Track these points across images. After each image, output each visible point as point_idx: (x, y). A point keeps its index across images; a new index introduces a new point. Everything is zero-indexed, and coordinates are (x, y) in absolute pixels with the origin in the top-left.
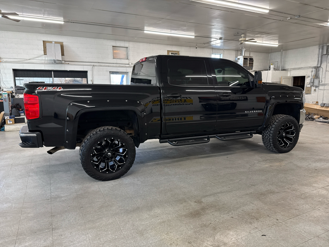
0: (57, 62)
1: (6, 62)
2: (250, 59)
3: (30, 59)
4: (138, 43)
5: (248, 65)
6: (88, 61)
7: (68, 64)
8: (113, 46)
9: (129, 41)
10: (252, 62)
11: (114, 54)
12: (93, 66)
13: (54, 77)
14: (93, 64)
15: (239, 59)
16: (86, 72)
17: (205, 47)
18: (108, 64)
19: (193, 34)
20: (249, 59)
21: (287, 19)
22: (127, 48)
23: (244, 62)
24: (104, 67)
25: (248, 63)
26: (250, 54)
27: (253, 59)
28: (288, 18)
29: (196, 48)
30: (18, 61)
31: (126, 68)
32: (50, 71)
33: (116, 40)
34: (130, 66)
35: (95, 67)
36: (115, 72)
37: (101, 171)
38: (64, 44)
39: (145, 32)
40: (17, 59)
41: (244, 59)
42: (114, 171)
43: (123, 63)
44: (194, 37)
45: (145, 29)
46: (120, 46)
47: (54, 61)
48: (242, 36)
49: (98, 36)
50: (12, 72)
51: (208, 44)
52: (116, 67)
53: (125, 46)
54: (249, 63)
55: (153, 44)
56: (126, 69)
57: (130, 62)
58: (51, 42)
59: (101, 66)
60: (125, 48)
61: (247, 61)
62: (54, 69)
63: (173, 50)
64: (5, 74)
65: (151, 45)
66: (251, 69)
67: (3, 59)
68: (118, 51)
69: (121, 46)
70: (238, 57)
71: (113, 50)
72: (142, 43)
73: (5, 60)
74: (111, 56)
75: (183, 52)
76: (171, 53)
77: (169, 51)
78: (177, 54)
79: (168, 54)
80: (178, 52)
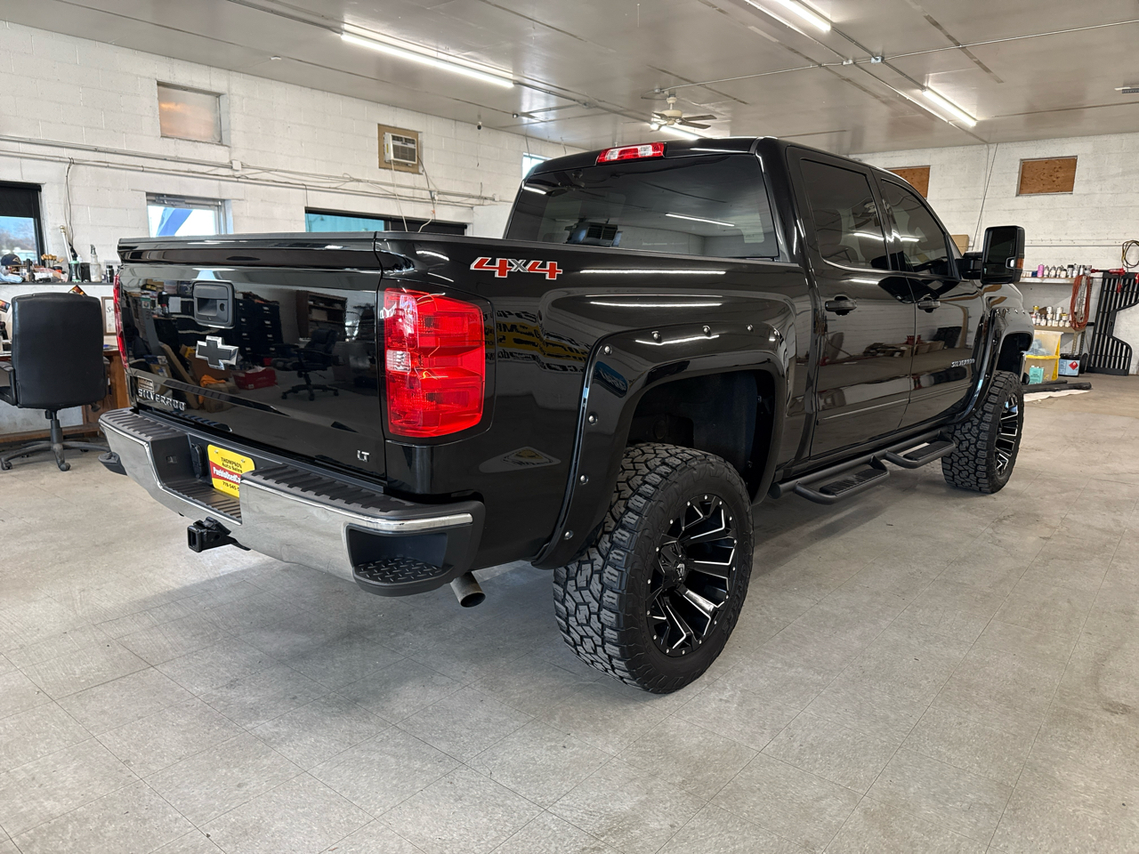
4: (266, 80)
6: (42, 138)
8: (159, 80)
9: (230, 68)
11: (164, 116)
12: (72, 162)
14: (66, 153)
16: (34, 189)
18: (140, 161)
21: (845, 63)
22: (218, 95)
24: (124, 172)
28: (847, 60)
29: (479, 127)
31: (218, 182)
33: (170, 55)
34: (237, 174)
35: (81, 168)
36: (168, 196)
39: (344, 37)
43: (206, 158)
45: (345, 27)
46: (189, 84)
52: (176, 173)
53: (214, 89)
55: (323, 90)
56: (220, 185)
57: (234, 156)
59: (108, 165)
60: (209, 97)
63: (399, 126)
65: (318, 95)
68: (179, 107)
69: (196, 86)
71: (161, 98)
74: (151, 124)
75: (434, 136)
76: (394, 138)
77: (382, 129)
78: (412, 142)
79: (381, 138)
80: (416, 133)
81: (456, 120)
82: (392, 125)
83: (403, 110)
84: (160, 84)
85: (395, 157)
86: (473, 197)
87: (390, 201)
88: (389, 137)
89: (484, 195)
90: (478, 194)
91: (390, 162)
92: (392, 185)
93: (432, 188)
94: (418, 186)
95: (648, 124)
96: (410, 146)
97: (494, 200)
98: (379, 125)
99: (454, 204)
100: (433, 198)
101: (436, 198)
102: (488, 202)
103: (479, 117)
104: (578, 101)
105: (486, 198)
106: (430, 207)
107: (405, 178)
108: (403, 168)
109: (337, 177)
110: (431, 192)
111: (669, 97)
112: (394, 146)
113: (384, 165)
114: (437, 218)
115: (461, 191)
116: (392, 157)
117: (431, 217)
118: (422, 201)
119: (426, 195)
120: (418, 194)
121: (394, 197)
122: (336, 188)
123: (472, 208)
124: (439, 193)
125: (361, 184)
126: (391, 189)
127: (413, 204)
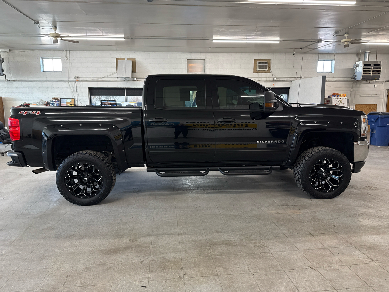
0: (128, 79)
1: (82, 81)
2: (375, 65)
3: (103, 77)
4: (217, 53)
5: (371, 73)
7: (140, 81)
8: (188, 59)
9: (206, 52)
10: (379, 69)
13: (126, 95)
15: (357, 66)
17: (306, 52)
19: (278, 38)
20: (372, 65)
22: (204, 60)
23: (364, 70)
25: (371, 70)
26: (376, 58)
27: (380, 65)
29: (294, 54)
30: (93, 80)
32: (123, 89)
33: (191, 52)
37: (75, 195)
38: (136, 60)
39: (214, 41)
40: (92, 77)
41: (365, 65)
42: (89, 197)
44: (279, 42)
45: (213, 39)
46: (195, 59)
47: (125, 78)
48: (346, 36)
49: (169, 49)
50: (87, 90)
51: (307, 48)
53: (202, 58)
54: (373, 70)
55: (235, 53)
58: (123, 59)
60: (202, 61)
61: (370, 68)
62: (126, 87)
63: (262, 59)
64: (82, 92)
65: (233, 54)
66: (376, 79)
67: (80, 78)
68: (194, 64)
69: (197, 58)
70: (357, 63)
71: (188, 63)
72: (222, 53)
73: (81, 79)
74: (185, 70)
75: (276, 60)
76: (259, 63)
77: (256, 60)
79: (255, 64)
80: (270, 60)
81: (286, 53)
82: (259, 59)
83: (264, 53)
84: (187, 60)
85: (260, 69)
86: (292, 78)
88: (257, 63)
89: (297, 76)
90: (294, 77)
91: (257, 71)
92: (258, 78)
93: (274, 76)
94: (270, 77)
96: (266, 64)
97: (301, 78)
98: (254, 59)
99: (283, 81)
101: (275, 80)
102: (299, 79)
105: (297, 78)
106: (273, 83)
107: (263, 75)
108: (264, 72)
110: (273, 78)
112: (259, 65)
114: (275, 86)
115: (290, 76)
116: (258, 69)
117: (272, 86)
118: (270, 81)
120: (268, 79)
123: (291, 81)
124: (277, 78)
127: (266, 83)
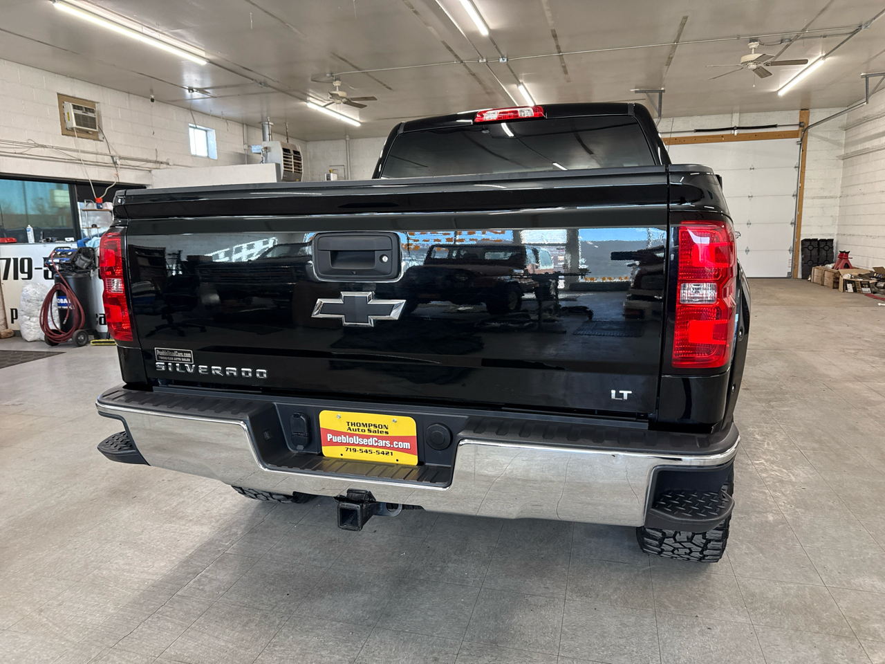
5: (292, 168)
10: (299, 160)
20: (292, 152)
21: (480, 61)
23: (284, 161)
25: (292, 161)
27: (299, 153)
28: (483, 58)
29: (152, 101)
41: (284, 150)
44: (204, 63)
48: (336, 85)
61: (290, 158)
63: (77, 96)
70: (266, 144)
75: (109, 106)
76: (75, 107)
77: (62, 98)
78: (92, 111)
79: (61, 107)
80: (93, 103)
81: (129, 93)
82: (71, 95)
83: (80, 81)
85: (77, 124)
86: (150, 162)
87: (76, 166)
88: (69, 106)
89: (159, 159)
90: (154, 159)
91: (72, 129)
93: (113, 153)
94: (100, 151)
95: (305, 103)
96: (90, 115)
97: (168, 164)
98: (58, 94)
99: (135, 168)
100: (115, 163)
101: (118, 162)
102: (165, 166)
103: (152, 91)
104: (255, 81)
105: (162, 163)
106: (113, 171)
107: (87, 144)
108: (84, 135)
109: (21, 143)
110: (112, 157)
111: (335, 80)
112: (75, 114)
113: (67, 131)
114: (120, 181)
115: (145, 157)
116: (74, 125)
117: (114, 180)
118: (105, 165)
119: (108, 160)
120: (100, 159)
121: (79, 162)
122: (21, 154)
123: (150, 171)
124: (121, 158)
125: (46, 149)
126: (75, 155)
127: (97, 168)
